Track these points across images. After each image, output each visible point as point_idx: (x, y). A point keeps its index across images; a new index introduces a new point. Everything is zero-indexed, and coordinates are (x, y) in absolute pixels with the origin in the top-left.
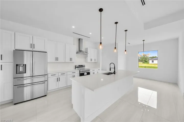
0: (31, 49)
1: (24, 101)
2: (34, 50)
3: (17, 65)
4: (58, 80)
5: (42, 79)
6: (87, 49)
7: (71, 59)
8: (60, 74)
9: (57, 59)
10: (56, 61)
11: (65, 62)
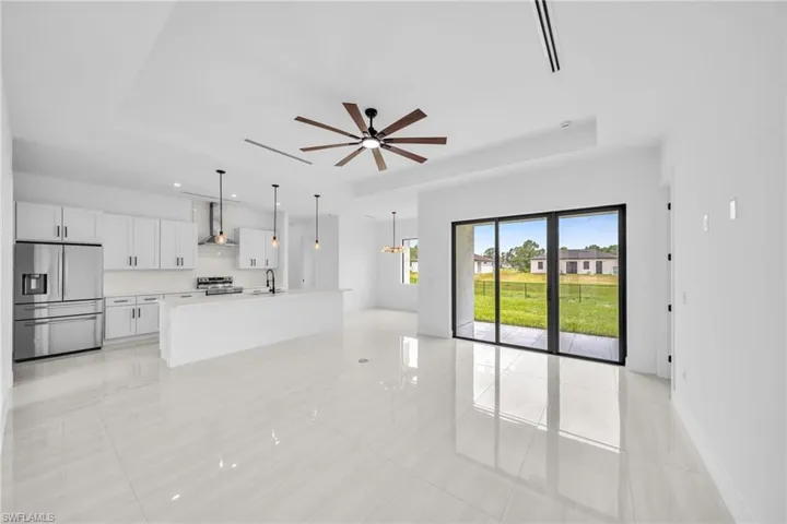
0: (59, 240)
1: (36, 356)
2: (66, 240)
3: (24, 276)
4: (136, 313)
5: (88, 308)
6: (237, 232)
7: (179, 261)
8: (141, 300)
9: (132, 261)
10: (131, 267)
11: (159, 270)
